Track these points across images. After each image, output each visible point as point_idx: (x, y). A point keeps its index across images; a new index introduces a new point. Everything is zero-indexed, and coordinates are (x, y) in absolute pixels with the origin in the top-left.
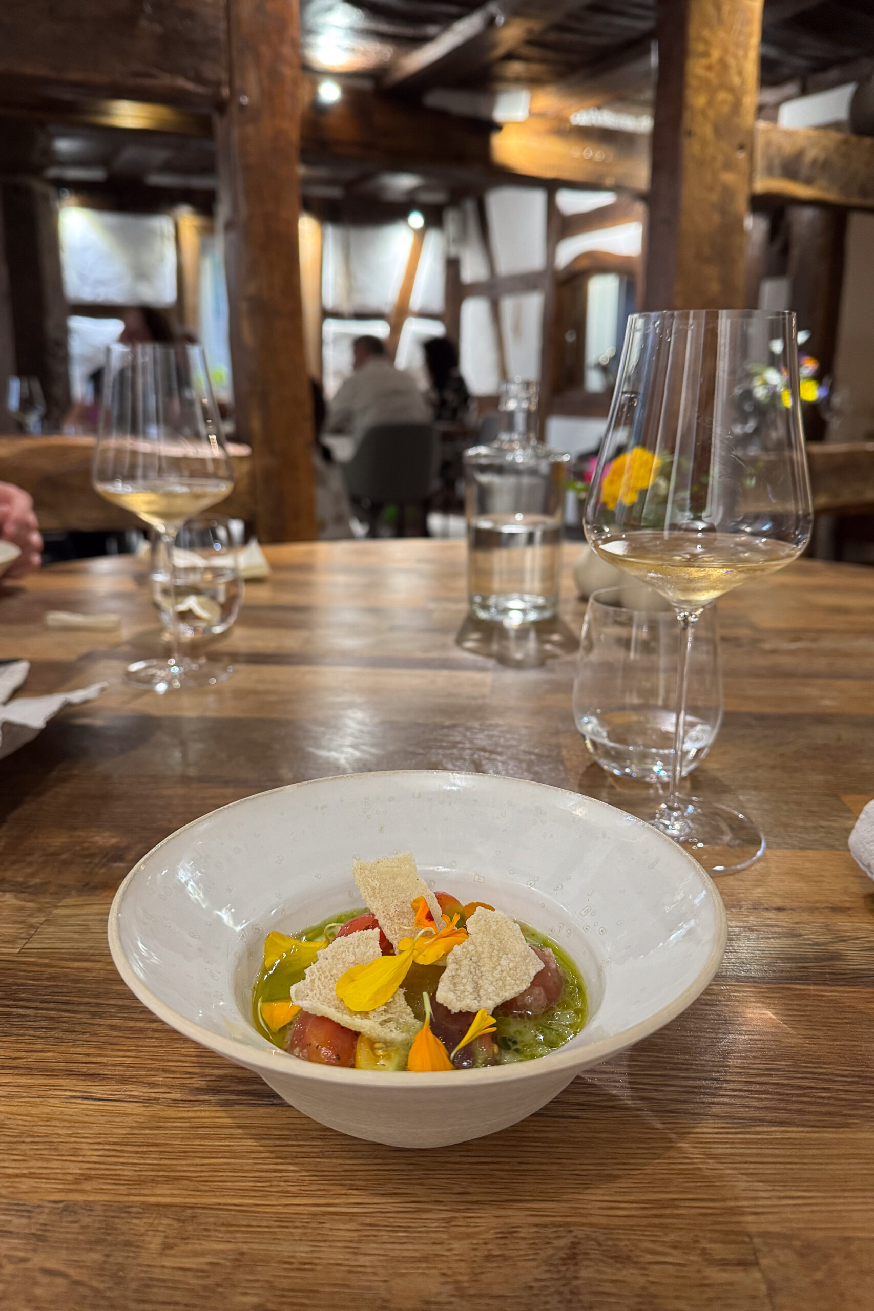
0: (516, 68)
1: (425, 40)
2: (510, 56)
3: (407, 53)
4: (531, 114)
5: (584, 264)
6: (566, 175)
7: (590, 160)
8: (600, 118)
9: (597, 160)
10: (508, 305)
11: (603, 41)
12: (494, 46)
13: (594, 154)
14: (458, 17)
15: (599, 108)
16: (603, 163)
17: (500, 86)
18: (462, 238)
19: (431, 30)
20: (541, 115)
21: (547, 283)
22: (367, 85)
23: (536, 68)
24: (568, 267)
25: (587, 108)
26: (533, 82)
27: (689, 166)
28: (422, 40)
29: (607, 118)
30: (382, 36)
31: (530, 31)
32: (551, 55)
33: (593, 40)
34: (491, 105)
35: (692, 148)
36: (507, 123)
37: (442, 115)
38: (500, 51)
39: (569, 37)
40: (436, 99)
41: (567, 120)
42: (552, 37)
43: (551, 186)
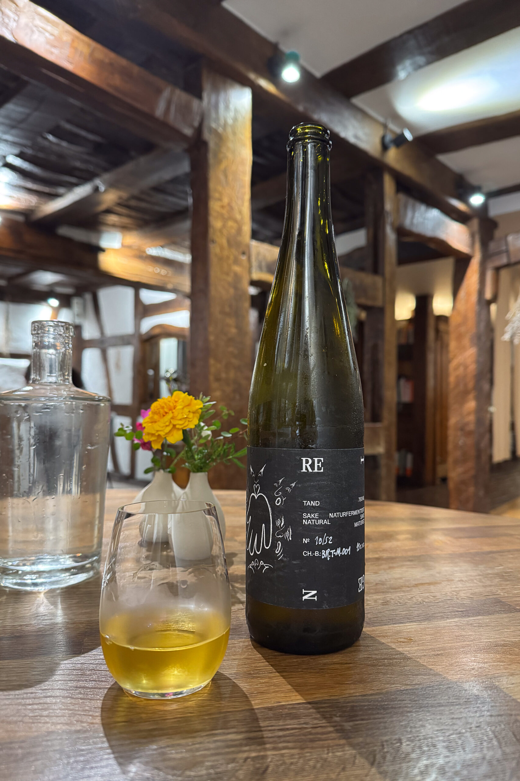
0: (112, 219)
1: (56, 196)
2: (109, 211)
3: (46, 203)
4: (123, 246)
5: (157, 331)
6: (144, 280)
7: (159, 274)
8: (163, 253)
9: (163, 274)
10: (112, 352)
11: (163, 209)
12: (99, 203)
13: (160, 271)
14: (77, 185)
15: (162, 247)
16: (165, 276)
17: (104, 228)
18: (83, 314)
19: (61, 190)
20: (129, 247)
21: (136, 341)
22: (20, 218)
23: (125, 221)
24: (147, 333)
25: (155, 246)
26: (124, 228)
27: (213, 260)
28: (54, 196)
29: (167, 253)
30: (29, 191)
31: (120, 198)
32: (133, 213)
33: (157, 208)
34: (99, 238)
35: (214, 250)
36: (108, 249)
37: (69, 240)
38: (103, 207)
39: (143, 205)
40: (64, 231)
41: (145, 252)
42: (133, 203)
43: (137, 286)
